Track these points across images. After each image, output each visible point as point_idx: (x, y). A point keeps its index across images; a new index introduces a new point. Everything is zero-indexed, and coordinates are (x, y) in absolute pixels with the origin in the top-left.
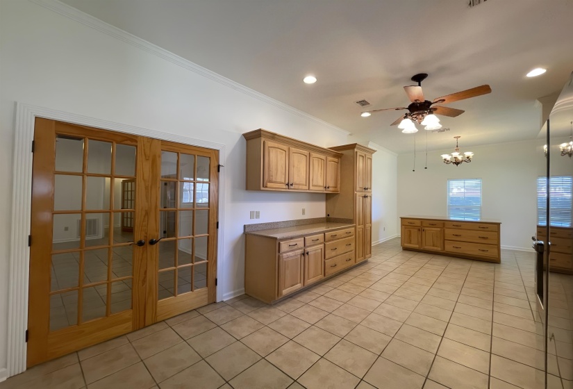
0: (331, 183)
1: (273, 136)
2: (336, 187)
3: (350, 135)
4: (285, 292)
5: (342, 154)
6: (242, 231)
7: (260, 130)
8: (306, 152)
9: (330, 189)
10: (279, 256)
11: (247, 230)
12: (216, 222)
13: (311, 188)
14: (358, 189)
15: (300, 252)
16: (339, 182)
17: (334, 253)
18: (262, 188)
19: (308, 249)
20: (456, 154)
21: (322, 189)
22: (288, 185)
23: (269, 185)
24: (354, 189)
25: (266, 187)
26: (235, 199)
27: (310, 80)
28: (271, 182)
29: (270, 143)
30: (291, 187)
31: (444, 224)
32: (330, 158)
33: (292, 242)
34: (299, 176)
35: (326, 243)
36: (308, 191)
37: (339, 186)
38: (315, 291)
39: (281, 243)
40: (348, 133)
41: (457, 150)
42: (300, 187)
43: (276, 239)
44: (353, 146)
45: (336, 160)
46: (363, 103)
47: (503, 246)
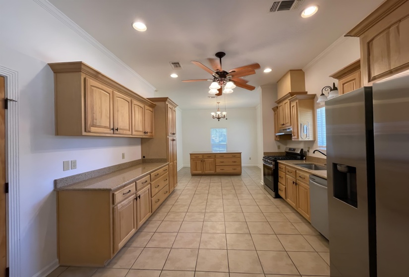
0: (148, 130)
1: (96, 75)
2: (152, 133)
3: (156, 91)
4: (121, 245)
5: (155, 105)
6: (51, 188)
7: (80, 63)
8: (129, 99)
9: (149, 134)
10: (113, 208)
11: (59, 186)
12: (3, 183)
13: (134, 133)
14: (169, 134)
15: (133, 197)
16: (154, 129)
17: (157, 190)
18: (84, 133)
19: (139, 193)
20: (219, 113)
21: (142, 134)
22: (113, 129)
23: (93, 129)
24: (167, 134)
25: (90, 132)
26: (37, 147)
27: (140, 26)
28: (94, 125)
29: (91, 82)
30: (116, 132)
31: (215, 156)
32: (147, 107)
33: (126, 190)
34: (123, 122)
35: (152, 183)
36: (131, 136)
37: (154, 132)
38: (146, 230)
39: (116, 193)
40: (155, 89)
41: (218, 110)
42: (125, 132)
43: (109, 190)
44: (165, 100)
45: (151, 109)
46: (176, 64)
47: (243, 165)
